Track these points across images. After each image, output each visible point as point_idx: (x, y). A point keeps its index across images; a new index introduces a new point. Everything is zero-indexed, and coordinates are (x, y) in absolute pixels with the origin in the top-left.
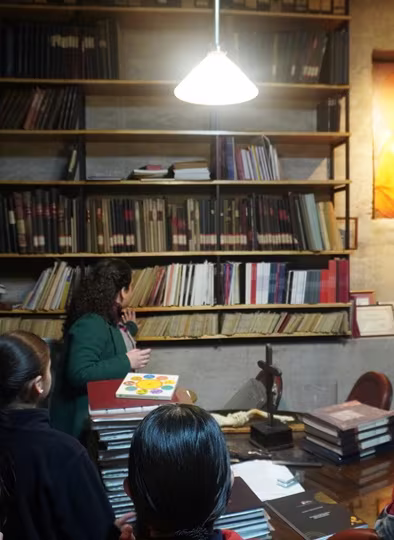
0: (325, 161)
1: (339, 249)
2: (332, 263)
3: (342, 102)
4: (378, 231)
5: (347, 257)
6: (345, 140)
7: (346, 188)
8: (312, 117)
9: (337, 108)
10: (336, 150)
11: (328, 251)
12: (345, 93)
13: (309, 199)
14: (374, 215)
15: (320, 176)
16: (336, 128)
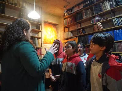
0: (37, 34)
1: (40, 47)
2: (39, 49)
3: (41, 26)
4: (44, 45)
5: (41, 48)
6: (41, 31)
7: (41, 38)
8: (36, 28)
9: (40, 27)
10: (39, 33)
11: (39, 47)
12: (41, 25)
13: (36, 39)
14: (44, 43)
15: (37, 36)
16: (39, 29)
